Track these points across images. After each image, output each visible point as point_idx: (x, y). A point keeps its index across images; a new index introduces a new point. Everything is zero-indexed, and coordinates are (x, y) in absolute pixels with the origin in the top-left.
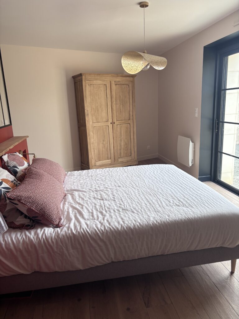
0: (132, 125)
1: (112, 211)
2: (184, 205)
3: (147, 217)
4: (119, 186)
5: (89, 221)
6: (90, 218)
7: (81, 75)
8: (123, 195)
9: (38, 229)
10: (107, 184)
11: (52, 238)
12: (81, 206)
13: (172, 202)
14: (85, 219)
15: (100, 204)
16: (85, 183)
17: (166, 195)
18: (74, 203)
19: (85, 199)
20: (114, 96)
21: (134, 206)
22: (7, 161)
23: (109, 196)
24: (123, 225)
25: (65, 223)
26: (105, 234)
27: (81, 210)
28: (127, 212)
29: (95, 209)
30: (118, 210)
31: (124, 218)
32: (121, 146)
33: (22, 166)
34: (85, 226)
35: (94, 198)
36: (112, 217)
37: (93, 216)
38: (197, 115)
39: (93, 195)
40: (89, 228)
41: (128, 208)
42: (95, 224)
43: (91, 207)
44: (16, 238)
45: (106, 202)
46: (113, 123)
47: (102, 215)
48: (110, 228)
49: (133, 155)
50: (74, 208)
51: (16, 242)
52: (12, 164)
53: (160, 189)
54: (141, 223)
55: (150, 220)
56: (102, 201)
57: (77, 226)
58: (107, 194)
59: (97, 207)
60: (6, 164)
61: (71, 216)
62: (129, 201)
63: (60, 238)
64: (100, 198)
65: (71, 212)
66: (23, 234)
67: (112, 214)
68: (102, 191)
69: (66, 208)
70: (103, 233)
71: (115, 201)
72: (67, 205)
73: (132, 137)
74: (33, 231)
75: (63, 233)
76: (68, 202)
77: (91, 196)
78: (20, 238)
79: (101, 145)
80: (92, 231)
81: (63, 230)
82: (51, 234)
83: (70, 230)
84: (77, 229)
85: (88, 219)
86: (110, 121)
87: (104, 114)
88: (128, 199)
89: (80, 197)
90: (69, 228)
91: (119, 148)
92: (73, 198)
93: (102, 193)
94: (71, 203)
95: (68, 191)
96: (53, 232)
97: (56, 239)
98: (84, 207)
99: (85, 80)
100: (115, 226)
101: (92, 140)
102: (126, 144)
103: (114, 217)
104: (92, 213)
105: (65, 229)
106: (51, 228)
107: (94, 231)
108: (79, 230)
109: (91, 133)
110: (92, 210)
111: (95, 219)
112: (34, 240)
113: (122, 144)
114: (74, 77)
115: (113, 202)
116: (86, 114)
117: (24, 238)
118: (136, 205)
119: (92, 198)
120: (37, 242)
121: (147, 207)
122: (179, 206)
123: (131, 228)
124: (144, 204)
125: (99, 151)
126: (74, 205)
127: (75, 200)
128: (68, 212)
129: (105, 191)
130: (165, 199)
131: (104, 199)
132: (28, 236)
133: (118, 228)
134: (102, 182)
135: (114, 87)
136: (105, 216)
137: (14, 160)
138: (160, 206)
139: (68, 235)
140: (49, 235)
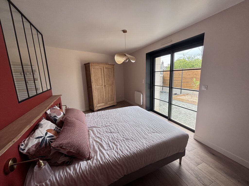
0: (113, 87)
1: (120, 141)
2: (157, 132)
3: (142, 143)
4: (118, 122)
5: (108, 151)
6: (108, 148)
7: (89, 63)
8: (122, 128)
9: (75, 164)
10: (110, 121)
11: (86, 171)
12: (100, 140)
13: (149, 130)
14: (106, 150)
15: (112, 136)
16: (98, 121)
17: (144, 126)
18: (95, 137)
19: (101, 133)
20: (105, 74)
21: (131, 135)
22: (50, 114)
23: (114, 130)
24: (131, 152)
25: (93, 155)
26: (121, 160)
27: (101, 142)
28: (129, 140)
29: (109, 141)
30: (123, 140)
31: (129, 146)
32: (109, 96)
33: (60, 115)
34: (107, 157)
35: (106, 132)
36: (122, 147)
37: (110, 147)
38: (143, 83)
39: (105, 130)
40: (110, 157)
41: (129, 138)
42: (113, 154)
43: (107, 139)
44: (60, 176)
45: (115, 134)
46: (105, 86)
47: (115, 145)
48: (123, 156)
49: (114, 100)
50: (97, 142)
51: (60, 180)
52: (53, 115)
53: (139, 122)
54: (140, 149)
55: (144, 146)
56: (111, 134)
57: (102, 157)
58: (113, 128)
59: (111, 139)
60: (49, 116)
61: (96, 149)
62: (127, 132)
63: (92, 169)
64: (110, 132)
65: (95, 145)
66: (65, 171)
67: (121, 144)
68: (109, 126)
69: (91, 142)
70: (120, 160)
71: (119, 133)
72: (91, 139)
73: (114, 92)
74: (72, 167)
75: (94, 165)
76: (91, 137)
77: (104, 131)
78: (62, 176)
79: (99, 97)
80: (113, 159)
81: (94, 162)
82: (85, 167)
83: (98, 161)
84: (103, 160)
85: (107, 150)
86: (104, 85)
87: (101, 82)
88: (126, 131)
89: (97, 132)
90: (97, 159)
91: (108, 97)
92: (93, 133)
93: (110, 128)
94: (93, 137)
95: (89, 128)
96: (87, 166)
97: (89, 170)
98: (103, 140)
99: (91, 66)
100: (126, 154)
101: (95, 94)
102: (111, 95)
103: (123, 146)
104: (109, 144)
105: (95, 161)
106: (85, 162)
107: (114, 159)
108: (104, 161)
109: (95, 91)
110: (108, 142)
111: (111, 149)
112: (74, 175)
113: (110, 95)
114: (85, 64)
115: (118, 134)
116: (92, 82)
117: (65, 175)
118: (132, 135)
119: (105, 132)
120: (76, 176)
121: (138, 136)
122: (154, 133)
123: (135, 153)
124: (136, 134)
125: (98, 99)
126: (96, 139)
127: (96, 135)
128: (93, 145)
129: (111, 126)
130: (145, 129)
131: (113, 132)
132: (69, 173)
133: (128, 155)
134: (107, 120)
135: (105, 69)
136: (117, 145)
137: (54, 112)
138: (145, 134)
139: (97, 165)
140: (84, 168)
